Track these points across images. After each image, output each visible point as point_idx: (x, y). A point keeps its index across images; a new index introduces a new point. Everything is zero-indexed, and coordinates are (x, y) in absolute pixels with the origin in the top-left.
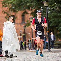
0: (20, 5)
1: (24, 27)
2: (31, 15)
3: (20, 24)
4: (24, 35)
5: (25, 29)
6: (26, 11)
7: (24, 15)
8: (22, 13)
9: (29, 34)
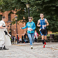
0: (7, 6)
1: (10, 25)
2: (16, 15)
3: (7, 22)
4: (10, 31)
5: (11, 27)
6: (11, 12)
7: (10, 15)
8: (8, 13)
9: (14, 30)
